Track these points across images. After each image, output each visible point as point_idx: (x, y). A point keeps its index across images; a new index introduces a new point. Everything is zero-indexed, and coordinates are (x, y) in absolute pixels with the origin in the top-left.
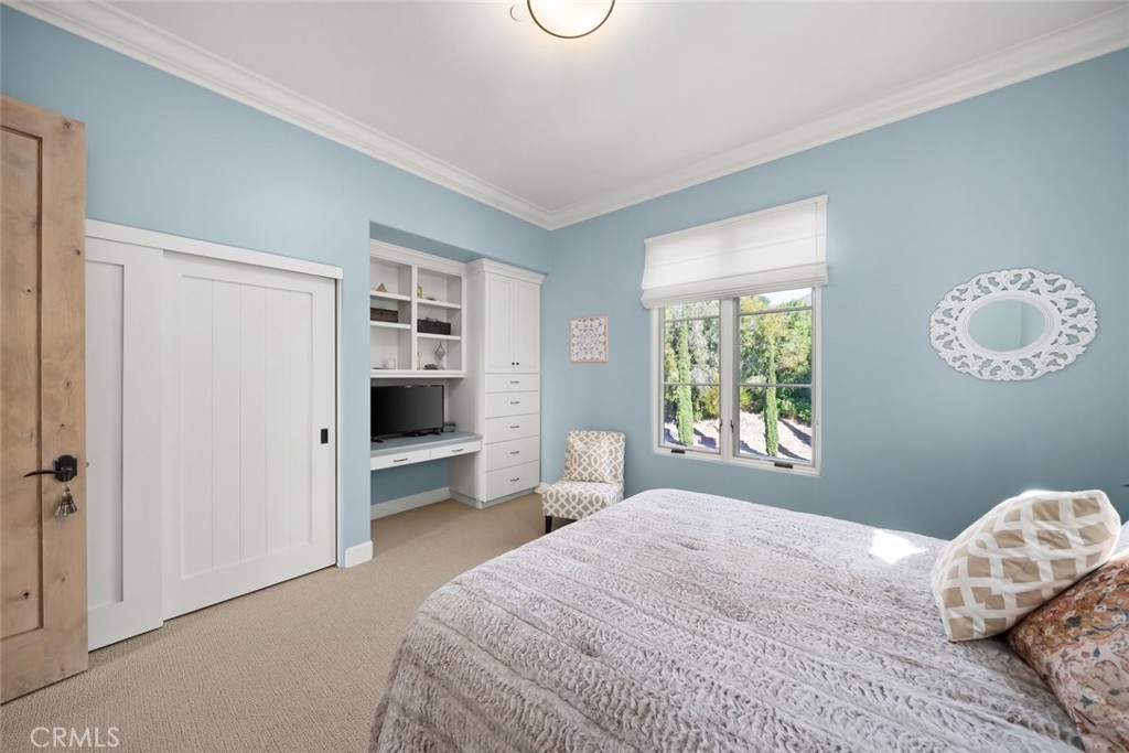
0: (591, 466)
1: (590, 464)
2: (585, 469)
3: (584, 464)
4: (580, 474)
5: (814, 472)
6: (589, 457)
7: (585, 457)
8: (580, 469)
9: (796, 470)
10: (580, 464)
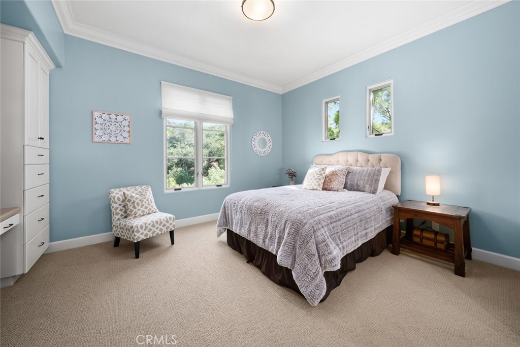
0: (150, 205)
1: (149, 204)
2: (146, 208)
3: (146, 205)
4: (143, 211)
5: (228, 186)
6: (147, 200)
7: (145, 200)
8: (143, 209)
9: (223, 186)
10: (142, 206)
